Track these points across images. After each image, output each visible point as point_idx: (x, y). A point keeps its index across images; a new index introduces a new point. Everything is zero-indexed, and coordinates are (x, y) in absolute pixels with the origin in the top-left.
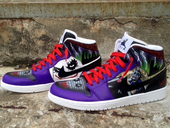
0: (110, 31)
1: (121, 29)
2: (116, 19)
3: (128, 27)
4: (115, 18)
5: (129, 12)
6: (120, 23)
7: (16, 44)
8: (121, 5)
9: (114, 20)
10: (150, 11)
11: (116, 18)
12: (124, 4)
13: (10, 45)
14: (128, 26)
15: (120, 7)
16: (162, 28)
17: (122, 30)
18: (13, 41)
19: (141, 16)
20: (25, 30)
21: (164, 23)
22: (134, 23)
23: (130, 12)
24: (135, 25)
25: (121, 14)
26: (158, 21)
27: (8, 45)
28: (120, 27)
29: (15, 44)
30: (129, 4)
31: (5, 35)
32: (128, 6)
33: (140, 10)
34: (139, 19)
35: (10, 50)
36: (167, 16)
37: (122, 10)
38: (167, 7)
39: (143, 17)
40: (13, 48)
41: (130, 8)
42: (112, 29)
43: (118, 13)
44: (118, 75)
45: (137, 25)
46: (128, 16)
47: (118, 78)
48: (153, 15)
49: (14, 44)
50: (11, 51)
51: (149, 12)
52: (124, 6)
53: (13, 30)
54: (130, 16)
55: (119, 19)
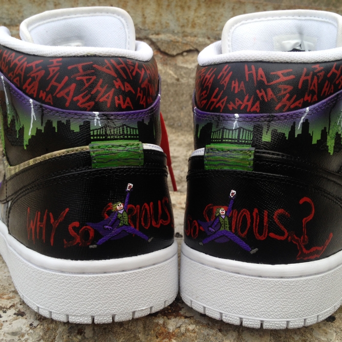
1: (168, 70)
2: (153, 40)
3: (185, 66)
4: (151, 37)
5: (188, 25)
6: (164, 53)
11: (154, 37)
12: (175, 2)
14: (187, 61)
15: (164, 7)
17: (171, 72)
23: (190, 25)
25: (165, 28)
28: (165, 63)
32: (186, 9)
33: (216, 21)
37: (169, 18)
41: (192, 14)
43: (158, 24)
46: (186, 36)
52: (176, 6)
54: (191, 35)
55: (161, 40)
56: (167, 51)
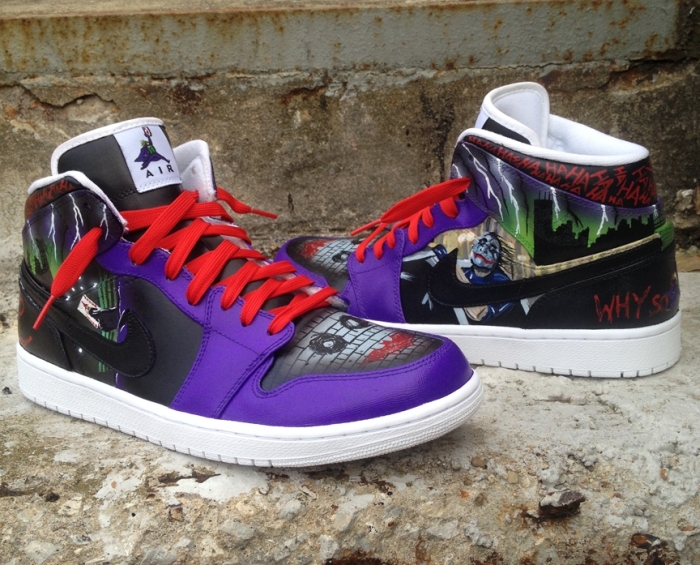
0: (6, 138)
1: (56, 129)
2: (26, 87)
3: (82, 120)
4: (23, 82)
5: (77, 58)
6: (45, 104)
8: (39, 31)
9: (17, 91)
10: (164, 51)
11: (26, 82)
12: (50, 26)
14: (82, 114)
15: (36, 36)
16: (221, 118)
17: (61, 131)
19: (130, 75)
21: (224, 100)
22: (105, 101)
23: (81, 59)
24: (113, 112)
25: (43, 67)
26: (201, 92)
28: (50, 119)
30: (70, 23)
32: (70, 35)
33: (120, 49)
34: (123, 86)
36: (233, 72)
37: (44, 51)
38: (228, 36)
39: (138, 75)
41: (80, 42)
42: (15, 130)
43: (32, 62)
45: (118, 108)
46: (77, 75)
48: (177, 67)
51: (161, 56)
52: (54, 33)
54: (83, 73)
55: (39, 85)
56: (50, 102)
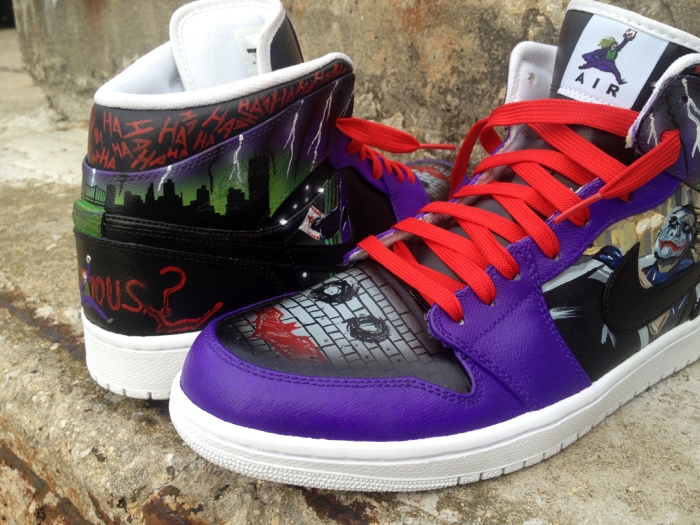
7: (478, 96)
13: (449, 98)
18: (468, 82)
20: (539, 24)
27: (442, 97)
29: (473, 94)
31: (434, 48)
35: (445, 124)
40: (462, 117)
44: (591, 246)
47: (596, 257)
49: (470, 98)
50: (450, 131)
53: (481, 20)
